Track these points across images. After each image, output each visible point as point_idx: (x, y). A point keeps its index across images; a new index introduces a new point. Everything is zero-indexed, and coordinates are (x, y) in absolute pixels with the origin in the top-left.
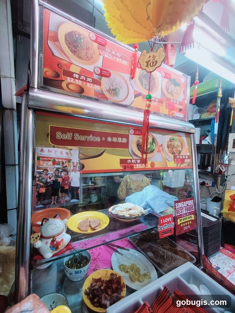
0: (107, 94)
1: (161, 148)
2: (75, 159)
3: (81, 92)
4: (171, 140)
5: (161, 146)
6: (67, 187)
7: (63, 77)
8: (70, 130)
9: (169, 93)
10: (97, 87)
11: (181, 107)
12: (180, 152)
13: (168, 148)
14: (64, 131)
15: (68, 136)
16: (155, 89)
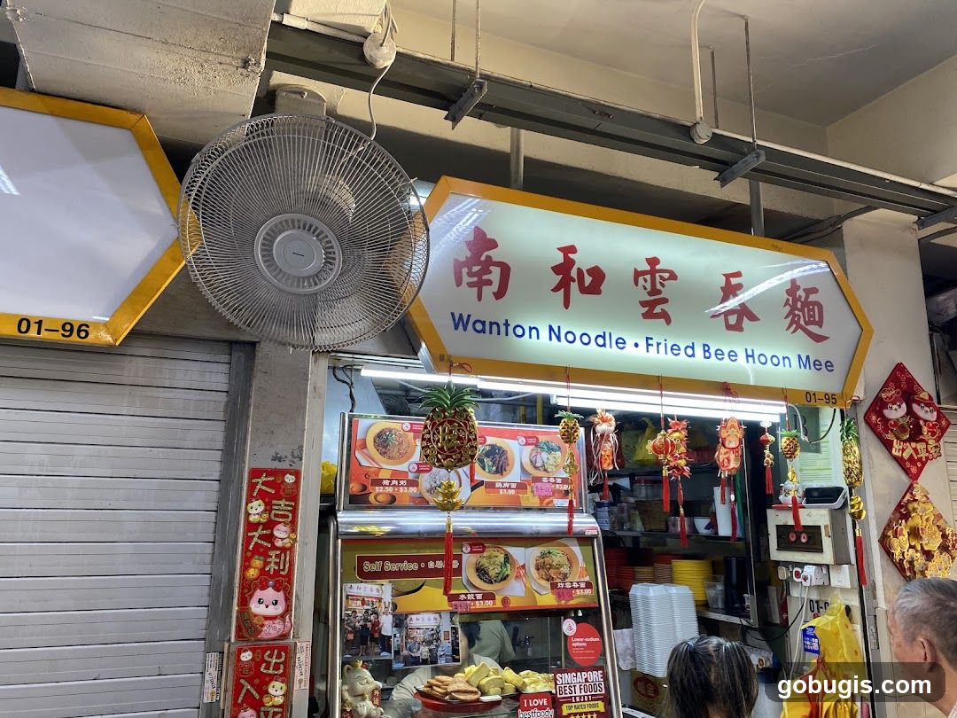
0: (427, 496)
1: (522, 572)
2: (387, 597)
3: (391, 504)
4: (543, 555)
5: (523, 567)
6: (377, 635)
7: (370, 488)
8: (379, 558)
9: (536, 468)
10: (413, 490)
11: (565, 487)
12: (565, 576)
13: (538, 569)
14: (372, 560)
15: (376, 567)
16: (507, 468)
